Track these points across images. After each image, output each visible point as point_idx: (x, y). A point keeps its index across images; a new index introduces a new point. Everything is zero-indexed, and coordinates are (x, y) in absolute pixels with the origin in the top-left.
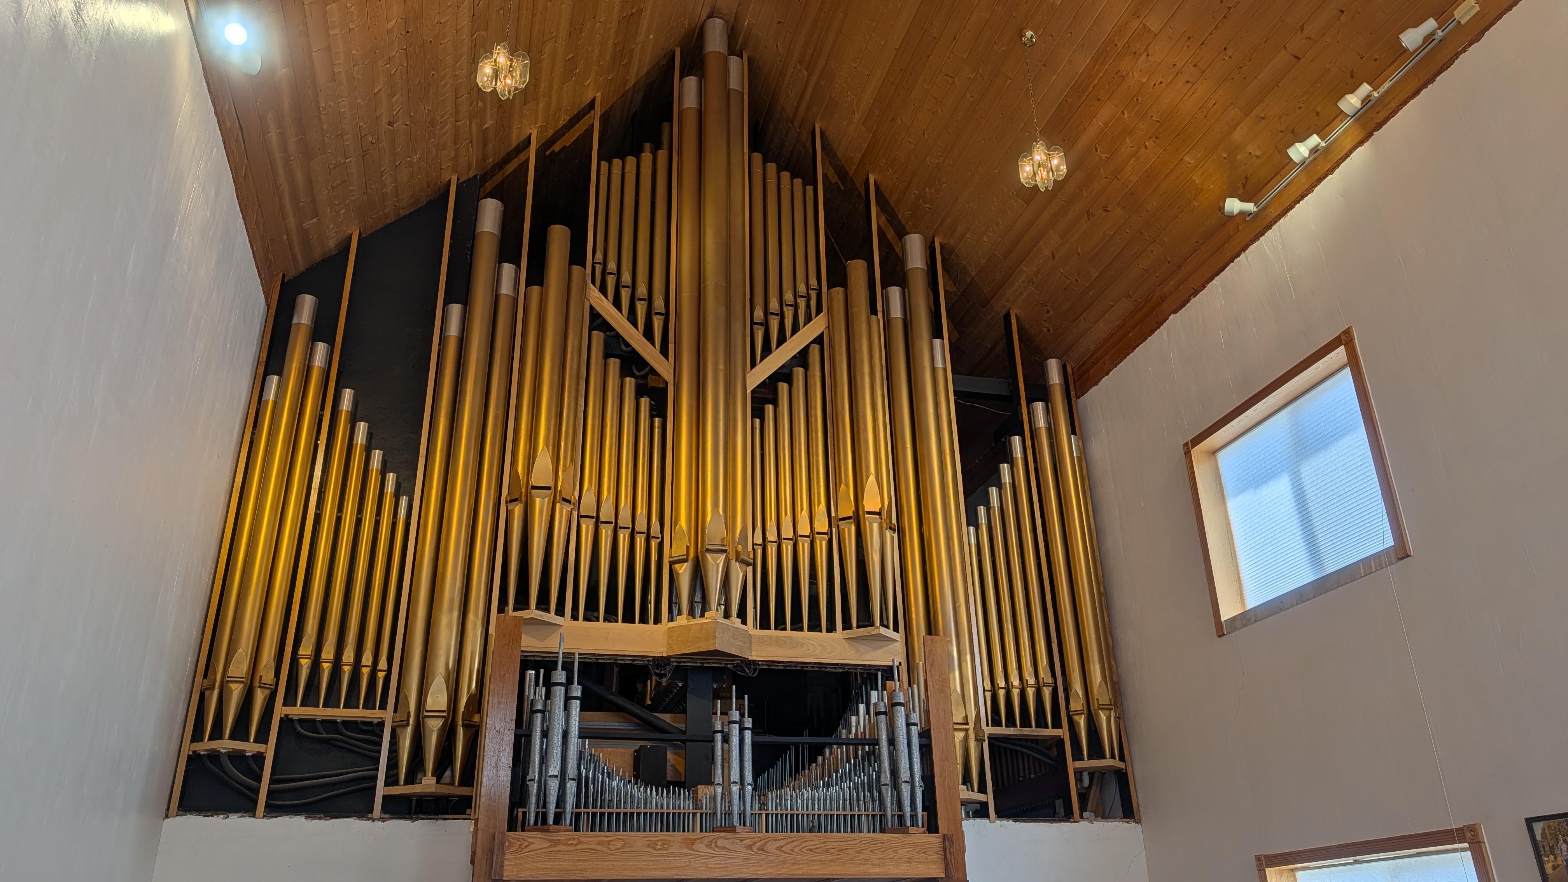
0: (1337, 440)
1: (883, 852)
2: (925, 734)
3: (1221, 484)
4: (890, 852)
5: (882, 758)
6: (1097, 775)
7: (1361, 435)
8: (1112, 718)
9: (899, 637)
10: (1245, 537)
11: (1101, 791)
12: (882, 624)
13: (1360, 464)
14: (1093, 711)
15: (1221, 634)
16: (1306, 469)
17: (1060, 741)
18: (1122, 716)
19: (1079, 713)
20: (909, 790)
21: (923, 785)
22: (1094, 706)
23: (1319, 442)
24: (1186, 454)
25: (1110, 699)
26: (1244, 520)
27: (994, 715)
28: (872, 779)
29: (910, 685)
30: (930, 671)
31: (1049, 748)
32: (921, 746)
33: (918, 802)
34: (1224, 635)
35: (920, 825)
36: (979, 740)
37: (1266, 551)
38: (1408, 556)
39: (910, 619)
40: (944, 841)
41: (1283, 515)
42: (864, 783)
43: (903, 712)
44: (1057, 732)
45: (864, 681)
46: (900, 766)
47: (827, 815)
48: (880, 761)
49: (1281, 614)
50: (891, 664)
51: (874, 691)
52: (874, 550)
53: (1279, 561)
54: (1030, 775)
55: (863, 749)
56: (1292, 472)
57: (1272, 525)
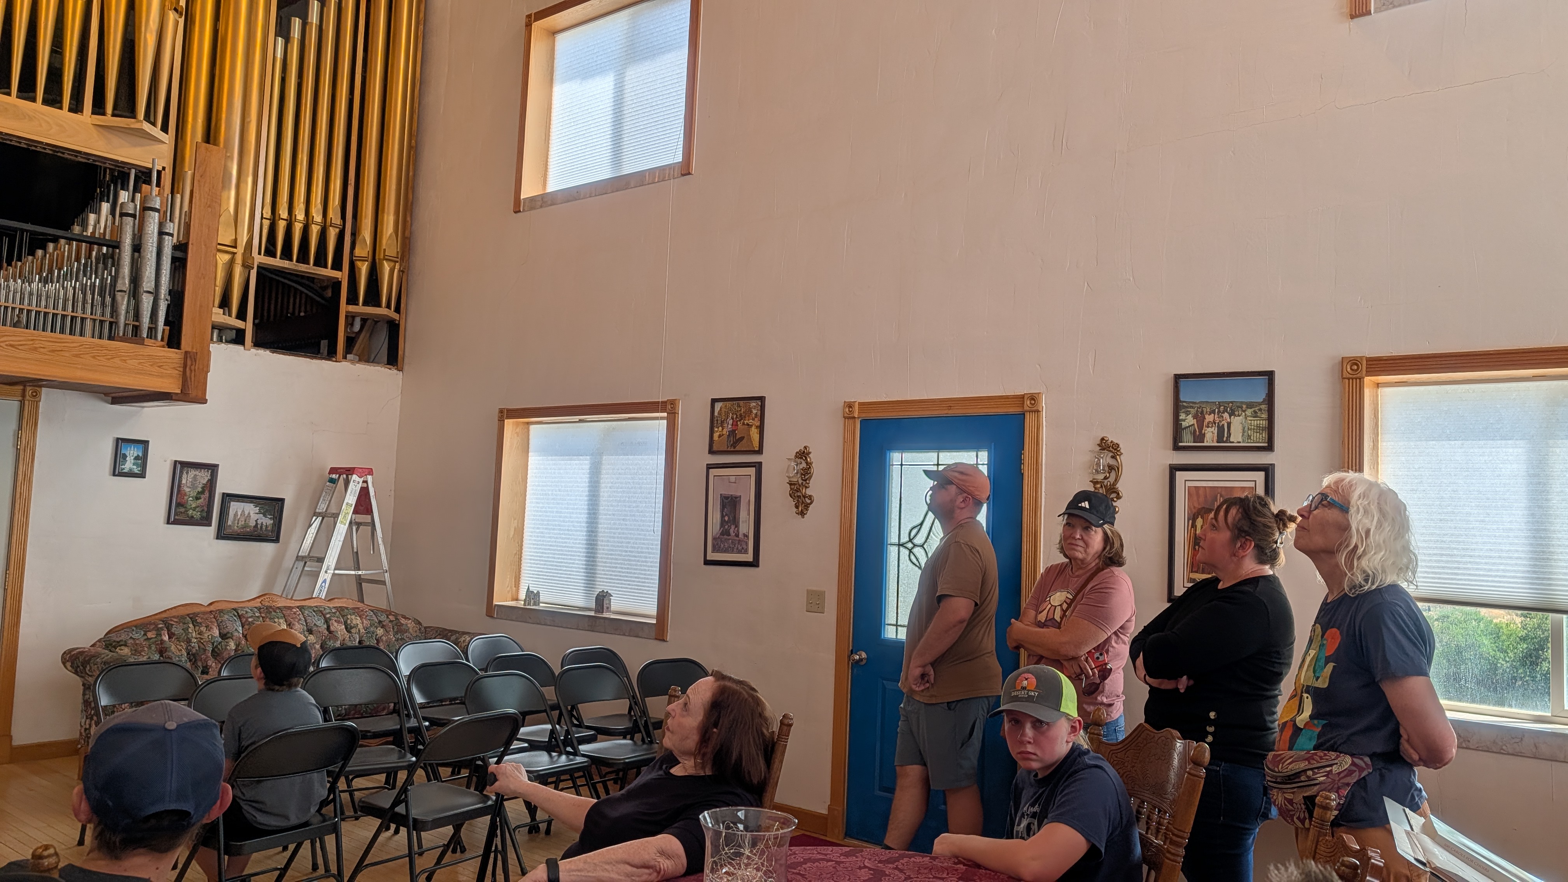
0: (663, 53)
1: (109, 359)
2: (181, 248)
3: (553, 67)
4: (117, 360)
5: (122, 262)
6: (369, 322)
7: (682, 55)
8: (396, 271)
9: (168, 139)
10: (561, 124)
11: (370, 336)
12: (147, 117)
13: (676, 81)
14: (377, 261)
15: (517, 210)
16: (631, 73)
17: (337, 284)
18: (406, 271)
19: (363, 259)
20: (151, 302)
21: (169, 299)
22: (379, 255)
23: (648, 50)
24: (527, 26)
25: (398, 252)
26: (565, 107)
27: (268, 245)
28: (106, 283)
29: (172, 193)
30: (199, 181)
31: (325, 288)
32: (174, 259)
33: (160, 315)
34: (520, 211)
35: (159, 338)
36: (247, 267)
37: (577, 142)
38: (689, 174)
39: (184, 122)
40: (185, 359)
41: (600, 112)
42: (95, 286)
43: (157, 218)
44: (336, 274)
45: (114, 180)
46: (143, 274)
47: (40, 312)
48: (118, 264)
49: (574, 202)
50: (150, 166)
51: (124, 192)
52: (149, 30)
53: (587, 153)
54: (300, 312)
55: (99, 250)
56: (618, 73)
57: (589, 119)
